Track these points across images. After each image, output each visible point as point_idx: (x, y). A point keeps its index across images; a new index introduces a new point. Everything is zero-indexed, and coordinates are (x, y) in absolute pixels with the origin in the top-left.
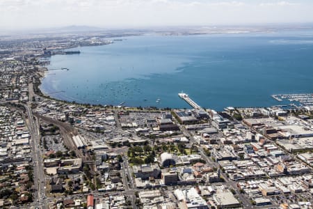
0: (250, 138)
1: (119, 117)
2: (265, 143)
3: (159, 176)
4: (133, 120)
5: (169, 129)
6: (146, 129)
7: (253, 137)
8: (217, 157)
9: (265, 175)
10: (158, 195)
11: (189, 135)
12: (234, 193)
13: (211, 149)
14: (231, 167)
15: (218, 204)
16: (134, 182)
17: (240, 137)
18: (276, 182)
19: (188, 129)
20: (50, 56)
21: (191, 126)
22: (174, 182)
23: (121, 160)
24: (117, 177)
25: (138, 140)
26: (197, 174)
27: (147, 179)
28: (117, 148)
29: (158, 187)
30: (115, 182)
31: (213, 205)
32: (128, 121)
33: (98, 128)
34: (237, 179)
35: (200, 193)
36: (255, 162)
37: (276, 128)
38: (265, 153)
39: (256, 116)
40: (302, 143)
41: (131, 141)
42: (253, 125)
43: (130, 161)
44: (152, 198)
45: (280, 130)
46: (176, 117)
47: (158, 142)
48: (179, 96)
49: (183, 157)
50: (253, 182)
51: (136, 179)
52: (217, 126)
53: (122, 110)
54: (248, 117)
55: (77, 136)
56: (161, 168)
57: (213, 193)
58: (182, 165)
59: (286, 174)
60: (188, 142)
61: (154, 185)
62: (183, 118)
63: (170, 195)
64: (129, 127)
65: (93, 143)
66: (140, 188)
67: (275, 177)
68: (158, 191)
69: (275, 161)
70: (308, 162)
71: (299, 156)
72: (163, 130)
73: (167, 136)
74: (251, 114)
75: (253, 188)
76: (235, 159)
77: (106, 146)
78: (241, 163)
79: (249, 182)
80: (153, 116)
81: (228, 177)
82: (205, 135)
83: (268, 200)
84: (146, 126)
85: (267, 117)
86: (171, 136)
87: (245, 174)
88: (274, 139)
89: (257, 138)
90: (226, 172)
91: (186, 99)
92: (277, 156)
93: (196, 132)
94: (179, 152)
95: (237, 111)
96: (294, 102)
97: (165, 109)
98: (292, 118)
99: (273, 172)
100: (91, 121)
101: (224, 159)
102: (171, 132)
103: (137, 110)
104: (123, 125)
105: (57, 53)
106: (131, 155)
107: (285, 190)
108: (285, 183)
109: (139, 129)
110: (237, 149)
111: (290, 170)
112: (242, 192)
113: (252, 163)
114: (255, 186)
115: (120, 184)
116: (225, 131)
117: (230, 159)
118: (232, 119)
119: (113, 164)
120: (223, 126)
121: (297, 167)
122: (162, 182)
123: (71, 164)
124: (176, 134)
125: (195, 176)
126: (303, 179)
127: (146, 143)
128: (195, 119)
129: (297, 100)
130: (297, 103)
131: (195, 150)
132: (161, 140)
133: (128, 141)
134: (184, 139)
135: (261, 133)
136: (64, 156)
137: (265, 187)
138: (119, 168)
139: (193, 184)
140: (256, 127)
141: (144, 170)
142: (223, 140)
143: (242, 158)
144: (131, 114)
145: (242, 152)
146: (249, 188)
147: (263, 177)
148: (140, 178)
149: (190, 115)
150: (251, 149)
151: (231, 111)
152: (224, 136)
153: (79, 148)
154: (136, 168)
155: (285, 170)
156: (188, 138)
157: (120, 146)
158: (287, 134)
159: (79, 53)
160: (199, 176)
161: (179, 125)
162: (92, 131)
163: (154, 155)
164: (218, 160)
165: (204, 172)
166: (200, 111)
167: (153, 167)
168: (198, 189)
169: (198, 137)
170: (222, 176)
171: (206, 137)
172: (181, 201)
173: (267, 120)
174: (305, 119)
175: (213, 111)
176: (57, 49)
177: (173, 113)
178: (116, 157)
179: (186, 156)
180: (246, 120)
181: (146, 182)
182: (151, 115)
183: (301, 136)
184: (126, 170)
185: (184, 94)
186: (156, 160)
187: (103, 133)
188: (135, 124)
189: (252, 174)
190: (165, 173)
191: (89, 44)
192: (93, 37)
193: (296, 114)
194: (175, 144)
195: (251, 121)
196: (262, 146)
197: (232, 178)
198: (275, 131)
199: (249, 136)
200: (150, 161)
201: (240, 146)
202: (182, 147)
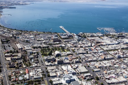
0: (90, 45)
1: (36, 36)
2: (96, 47)
3: (55, 61)
4: (42, 37)
5: (57, 41)
6: (47, 41)
7: (91, 45)
8: (78, 53)
9: (97, 60)
10: (55, 68)
11: (65, 44)
12: (86, 67)
13: (75, 49)
14: (83, 57)
15: (80, 72)
16: (45, 63)
17: (86, 45)
18: (101, 63)
19: (65, 41)
20: (2, 9)
21: (66, 40)
22: (61, 63)
23: (38, 54)
24: (37, 61)
25: (45, 46)
26: (70, 60)
27: (50, 62)
28: (36, 49)
29: (55, 65)
30: (36, 63)
31: (78, 72)
32: (40, 38)
33: (27, 41)
34: (86, 62)
35: (72, 67)
36: (93, 55)
37: (100, 41)
38: (96, 51)
39: (92, 36)
40: (110, 47)
41: (41, 46)
42: (91, 40)
43: (42, 55)
44: (53, 70)
45: (101, 42)
46: (60, 36)
47: (53, 46)
48: (60, 28)
49: (64, 53)
50: (93, 63)
51: (45, 62)
52: (77, 40)
53: (36, 33)
54: (88, 37)
55: (18, 44)
56: (55, 57)
57: (77, 67)
58: (64, 56)
59: (105, 59)
60: (65, 47)
61: (53, 64)
62: (63, 37)
63: (60, 68)
64: (40, 40)
65: (25, 47)
66: (47, 65)
67: (101, 61)
68: (55, 67)
69: (100, 54)
70: (113, 55)
71: (109, 52)
72: (54, 41)
73: (56, 44)
74: (90, 36)
75: (93, 65)
76: (85, 53)
77: (31, 48)
78: (87, 55)
79: (91, 63)
80: (50, 36)
81: (83, 61)
82: (72, 44)
83: (99, 70)
84: (47, 40)
85: (96, 37)
86: (58, 44)
87: (89, 60)
88: (99, 46)
89: (93, 45)
90: (82, 59)
91: (63, 29)
92: (101, 52)
93: (68, 43)
94: (62, 51)
95: (84, 34)
96: (106, 31)
97: (55, 33)
98: (105, 38)
99: (100, 59)
100: (23, 37)
101: (80, 54)
102: (58, 43)
103: (43, 33)
104: (38, 39)
105: (5, 8)
106: (42, 52)
107: (105, 66)
108: (105, 63)
109: (44, 41)
110: (85, 50)
111: (106, 58)
112: (89, 67)
113: (92, 55)
114: (93, 64)
115: (39, 64)
116: (80, 42)
117: (83, 54)
118: (82, 37)
119: (35, 56)
120: (79, 40)
121: (109, 57)
122: (56, 63)
123: (17, 56)
124: (60, 43)
125: (69, 61)
126: (111, 61)
127: (48, 47)
128: (67, 37)
129: (107, 30)
130: (107, 31)
131: (68, 50)
132: (54, 46)
133: (40, 46)
134: (63, 45)
135: (94, 43)
136: (13, 52)
137: (97, 64)
138: (37, 57)
139: (69, 64)
140: (92, 41)
141: (48, 58)
142: (79, 46)
143: (87, 53)
144: (40, 35)
145: (87, 51)
146: (91, 65)
147: (96, 61)
148: (47, 62)
149: (65, 35)
150: (91, 50)
151: (82, 34)
152: (79, 44)
153: (20, 49)
154: (45, 58)
155: (105, 58)
156: (65, 45)
157: (37, 48)
158: (104, 44)
159: (15, 8)
160: (71, 61)
161: (61, 39)
162: (25, 42)
163: (51, 52)
164: (78, 54)
165: (73, 59)
166: (69, 34)
167: (52, 57)
168: (71, 66)
169: (69, 44)
170: (80, 61)
171: (72, 45)
172: (65, 70)
173: (96, 38)
174: (111, 38)
175: (74, 34)
176: (6, 6)
177: (58, 35)
178: (36, 53)
179: (65, 52)
180: (88, 38)
181: (50, 63)
182: (49, 35)
183: (109, 45)
184: (41, 58)
185: (62, 27)
186: (53, 54)
187: (29, 43)
188: (42, 39)
189: (92, 60)
190: (57, 59)
191: (19, 4)
192: (21, 1)
193: (107, 36)
194: (60, 47)
195: (90, 38)
196: (95, 48)
197: (84, 61)
198: (99, 43)
199: (89, 44)
200: (50, 54)
201: (87, 48)
202: (63, 49)
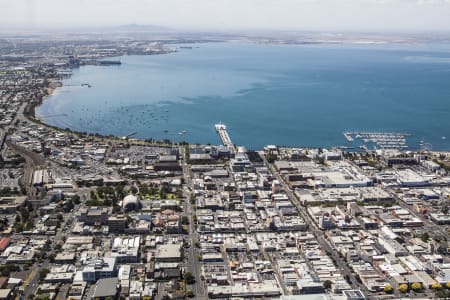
6: (136, 166)
17: (250, 183)
19: (193, 170)
21: (199, 167)
25: (115, 179)
33: (76, 163)
40: (326, 194)
41: (106, 180)
42: (281, 169)
45: (312, 178)
46: (187, 154)
62: (194, 156)
64: (116, 164)
65: (58, 179)
72: (157, 169)
73: (159, 177)
74: (290, 156)
77: (71, 185)
82: (207, 178)
84: (139, 162)
85: (308, 160)
88: (295, 188)
91: (222, 132)
93: (200, 174)
95: (279, 151)
100: (72, 153)
102: (167, 173)
103: (143, 143)
104: (110, 160)
105: (89, 63)
109: (127, 166)
116: (238, 175)
124: (172, 175)
127: (123, 184)
133: (102, 180)
134: (176, 182)
135: (286, 179)
140: (285, 171)
144: (131, 147)
149: (207, 152)
153: (36, 185)
156: (183, 180)
157: (88, 185)
159: (119, 63)
161: (185, 164)
162: (67, 166)
171: (206, 181)
173: (306, 164)
175: (241, 148)
176: (93, 57)
177: (187, 149)
182: (157, 150)
185: (222, 126)
187: (79, 168)
188: (126, 160)
191: (140, 52)
194: (161, 187)
